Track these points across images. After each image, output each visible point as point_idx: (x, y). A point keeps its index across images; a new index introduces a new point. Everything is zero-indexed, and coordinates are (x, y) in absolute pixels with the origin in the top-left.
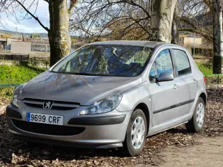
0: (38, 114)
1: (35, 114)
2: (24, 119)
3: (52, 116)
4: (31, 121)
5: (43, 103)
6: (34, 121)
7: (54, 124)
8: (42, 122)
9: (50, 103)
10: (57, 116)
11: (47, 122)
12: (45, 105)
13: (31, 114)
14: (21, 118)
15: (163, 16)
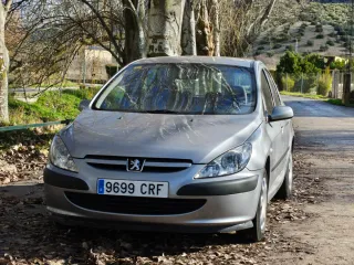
0: (120, 182)
1: (113, 182)
2: (92, 189)
3: (147, 183)
4: (105, 193)
5: (125, 163)
6: (112, 193)
7: (151, 195)
8: (127, 194)
9: (137, 161)
10: (156, 184)
11: (137, 193)
12: (130, 166)
13: (106, 181)
14: (87, 188)
15: (169, 16)
